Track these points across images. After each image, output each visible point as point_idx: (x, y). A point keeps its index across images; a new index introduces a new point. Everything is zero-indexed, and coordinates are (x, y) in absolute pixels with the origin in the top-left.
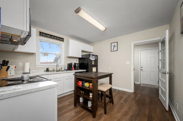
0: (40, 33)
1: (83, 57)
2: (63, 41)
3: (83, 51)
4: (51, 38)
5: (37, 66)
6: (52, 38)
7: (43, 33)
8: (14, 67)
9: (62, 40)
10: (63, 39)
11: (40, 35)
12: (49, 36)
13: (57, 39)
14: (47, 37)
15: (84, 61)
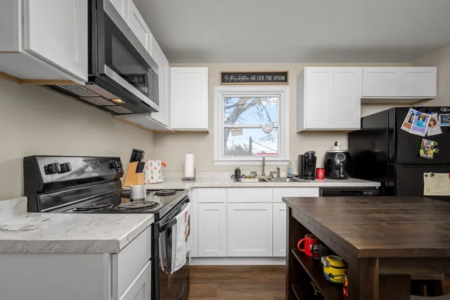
0: (223, 74)
1: (367, 126)
2: (286, 80)
3: (366, 103)
4: (250, 81)
5: (216, 164)
6: (253, 81)
7: (229, 74)
8: (159, 165)
9: (283, 78)
10: (285, 74)
11: (223, 81)
12: (244, 78)
13: (265, 81)
14: (239, 81)
15: (374, 145)
